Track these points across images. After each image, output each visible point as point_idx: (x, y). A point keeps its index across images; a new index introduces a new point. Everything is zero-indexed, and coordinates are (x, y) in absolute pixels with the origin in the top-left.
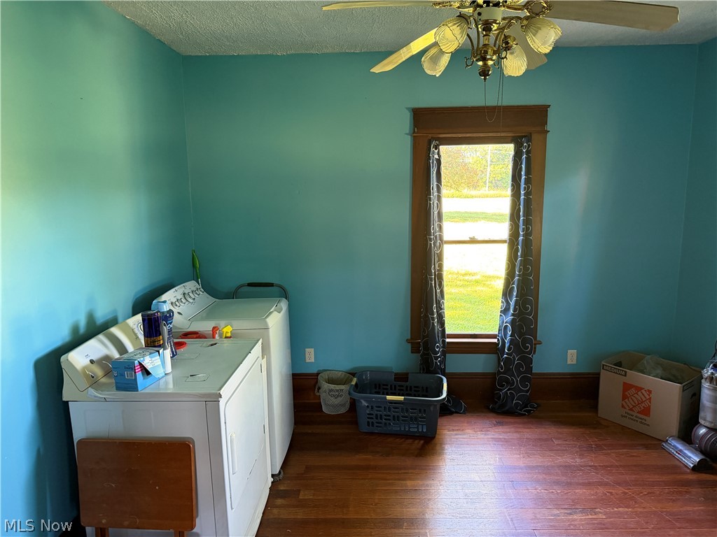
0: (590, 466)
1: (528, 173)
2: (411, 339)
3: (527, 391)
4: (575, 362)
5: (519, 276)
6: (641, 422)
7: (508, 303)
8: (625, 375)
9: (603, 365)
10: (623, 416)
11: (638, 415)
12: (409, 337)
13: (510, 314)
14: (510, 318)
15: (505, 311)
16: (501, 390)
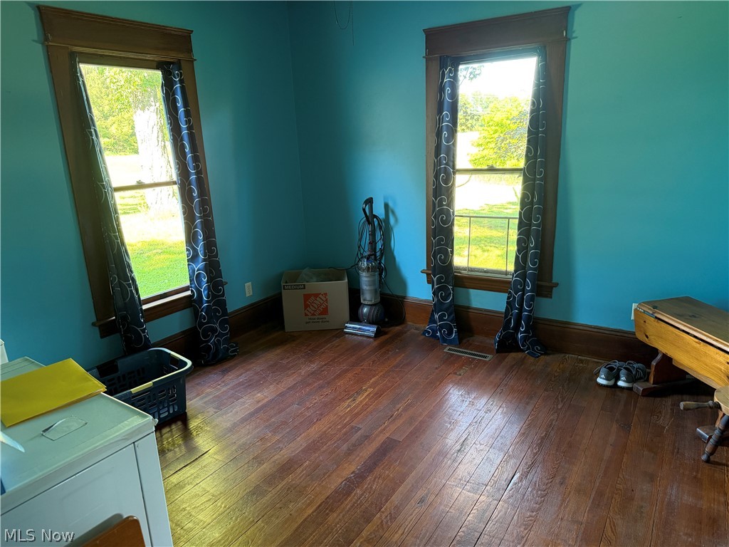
0: (325, 365)
1: (186, 104)
2: (98, 320)
3: (227, 334)
4: (251, 294)
5: (200, 218)
6: (322, 322)
7: (195, 250)
8: (304, 288)
9: (284, 286)
10: (307, 323)
11: (319, 317)
12: (94, 319)
13: (200, 260)
14: (201, 265)
15: (192, 259)
16: (209, 341)
